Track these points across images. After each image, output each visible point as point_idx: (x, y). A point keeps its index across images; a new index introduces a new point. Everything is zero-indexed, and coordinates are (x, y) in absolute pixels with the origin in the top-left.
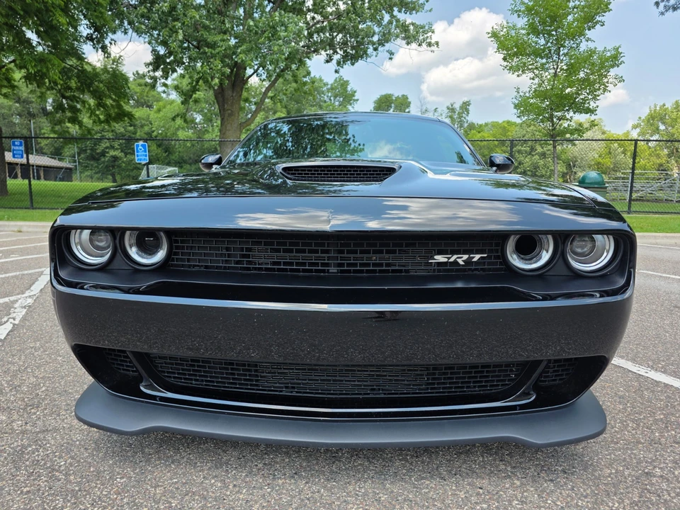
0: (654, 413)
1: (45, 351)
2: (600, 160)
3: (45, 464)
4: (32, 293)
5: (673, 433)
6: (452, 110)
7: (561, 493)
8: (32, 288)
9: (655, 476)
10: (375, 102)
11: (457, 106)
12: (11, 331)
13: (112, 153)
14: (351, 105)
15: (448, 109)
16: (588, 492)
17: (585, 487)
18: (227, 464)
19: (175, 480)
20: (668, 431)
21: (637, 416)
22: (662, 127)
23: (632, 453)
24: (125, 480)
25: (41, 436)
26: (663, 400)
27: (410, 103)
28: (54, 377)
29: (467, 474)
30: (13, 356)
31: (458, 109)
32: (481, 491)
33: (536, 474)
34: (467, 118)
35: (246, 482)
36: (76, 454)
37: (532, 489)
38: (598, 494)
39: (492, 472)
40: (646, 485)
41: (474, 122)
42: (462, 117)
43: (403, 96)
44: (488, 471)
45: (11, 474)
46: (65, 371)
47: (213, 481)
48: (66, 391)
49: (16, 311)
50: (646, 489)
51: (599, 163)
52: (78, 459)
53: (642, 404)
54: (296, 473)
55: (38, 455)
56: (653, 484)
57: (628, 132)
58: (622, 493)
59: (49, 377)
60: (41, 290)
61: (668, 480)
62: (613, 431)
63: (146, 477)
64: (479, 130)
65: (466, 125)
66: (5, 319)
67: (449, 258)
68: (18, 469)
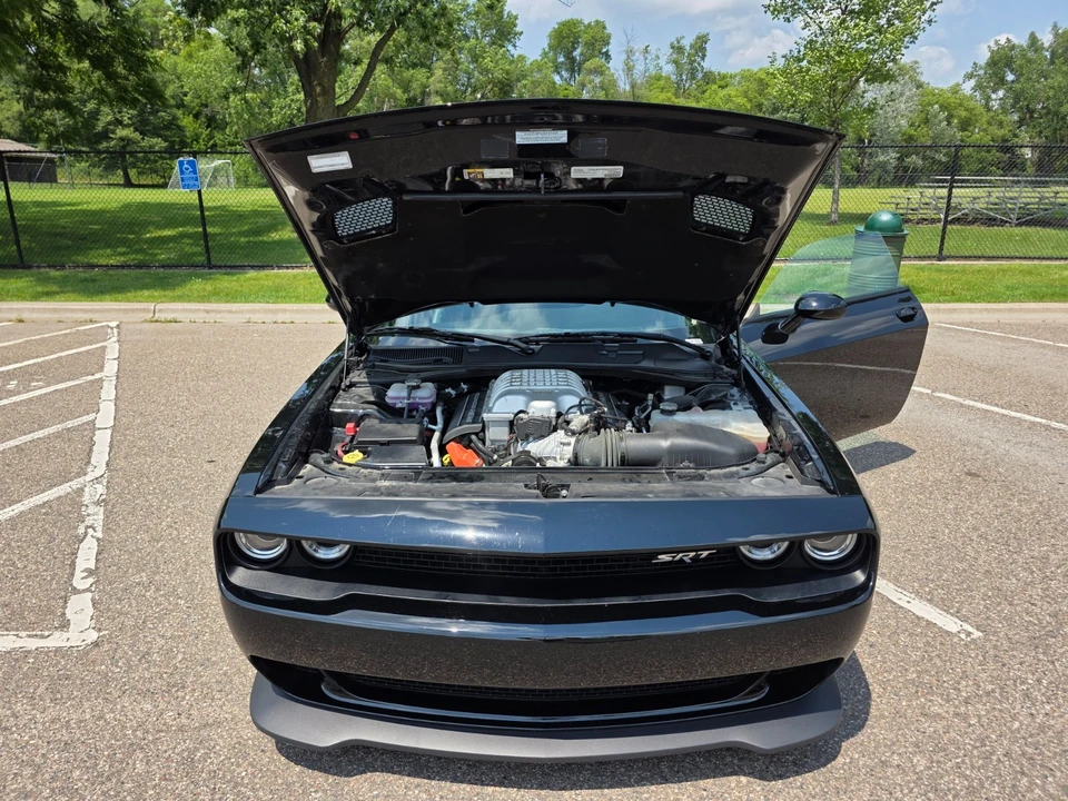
0: (906, 670)
1: (158, 590)
2: (912, 132)
3: (224, 776)
4: (98, 473)
5: (923, 700)
6: (679, 49)
7: (788, 793)
8: (93, 461)
9: (891, 766)
10: (550, 36)
11: (687, 43)
12: (98, 553)
13: (121, 132)
14: (509, 41)
15: (672, 47)
16: (817, 790)
17: (815, 783)
18: (428, 768)
19: (375, 793)
20: (918, 698)
21: (886, 675)
22: (1010, 77)
23: (872, 733)
24: (320, 794)
25: (204, 733)
26: (920, 648)
27: (609, 36)
28: (185, 636)
29: (691, 770)
30: (120, 600)
31: (688, 48)
32: (705, 793)
33: (764, 767)
34: (702, 63)
35: (453, 792)
36: (254, 759)
37: (758, 788)
38: (827, 793)
39: (717, 767)
40: (880, 778)
41: (713, 69)
42: (695, 61)
43: (597, 22)
44: (713, 766)
45: (192, 793)
46: (196, 624)
47: (417, 792)
48: (208, 660)
49: (89, 511)
50: (879, 784)
51: (911, 138)
52: (259, 766)
53: (895, 655)
54: (505, 778)
55: (212, 763)
56: (888, 777)
57: (958, 85)
58: (852, 791)
59: (180, 636)
60: (107, 464)
61: (904, 771)
62: (856, 699)
63: (342, 789)
64: (722, 83)
65: (700, 75)
66: (81, 530)
67: (674, 557)
68: (196, 784)
